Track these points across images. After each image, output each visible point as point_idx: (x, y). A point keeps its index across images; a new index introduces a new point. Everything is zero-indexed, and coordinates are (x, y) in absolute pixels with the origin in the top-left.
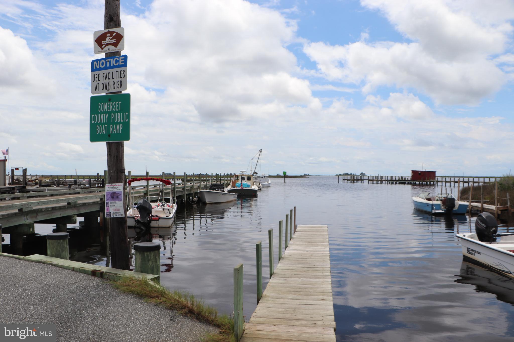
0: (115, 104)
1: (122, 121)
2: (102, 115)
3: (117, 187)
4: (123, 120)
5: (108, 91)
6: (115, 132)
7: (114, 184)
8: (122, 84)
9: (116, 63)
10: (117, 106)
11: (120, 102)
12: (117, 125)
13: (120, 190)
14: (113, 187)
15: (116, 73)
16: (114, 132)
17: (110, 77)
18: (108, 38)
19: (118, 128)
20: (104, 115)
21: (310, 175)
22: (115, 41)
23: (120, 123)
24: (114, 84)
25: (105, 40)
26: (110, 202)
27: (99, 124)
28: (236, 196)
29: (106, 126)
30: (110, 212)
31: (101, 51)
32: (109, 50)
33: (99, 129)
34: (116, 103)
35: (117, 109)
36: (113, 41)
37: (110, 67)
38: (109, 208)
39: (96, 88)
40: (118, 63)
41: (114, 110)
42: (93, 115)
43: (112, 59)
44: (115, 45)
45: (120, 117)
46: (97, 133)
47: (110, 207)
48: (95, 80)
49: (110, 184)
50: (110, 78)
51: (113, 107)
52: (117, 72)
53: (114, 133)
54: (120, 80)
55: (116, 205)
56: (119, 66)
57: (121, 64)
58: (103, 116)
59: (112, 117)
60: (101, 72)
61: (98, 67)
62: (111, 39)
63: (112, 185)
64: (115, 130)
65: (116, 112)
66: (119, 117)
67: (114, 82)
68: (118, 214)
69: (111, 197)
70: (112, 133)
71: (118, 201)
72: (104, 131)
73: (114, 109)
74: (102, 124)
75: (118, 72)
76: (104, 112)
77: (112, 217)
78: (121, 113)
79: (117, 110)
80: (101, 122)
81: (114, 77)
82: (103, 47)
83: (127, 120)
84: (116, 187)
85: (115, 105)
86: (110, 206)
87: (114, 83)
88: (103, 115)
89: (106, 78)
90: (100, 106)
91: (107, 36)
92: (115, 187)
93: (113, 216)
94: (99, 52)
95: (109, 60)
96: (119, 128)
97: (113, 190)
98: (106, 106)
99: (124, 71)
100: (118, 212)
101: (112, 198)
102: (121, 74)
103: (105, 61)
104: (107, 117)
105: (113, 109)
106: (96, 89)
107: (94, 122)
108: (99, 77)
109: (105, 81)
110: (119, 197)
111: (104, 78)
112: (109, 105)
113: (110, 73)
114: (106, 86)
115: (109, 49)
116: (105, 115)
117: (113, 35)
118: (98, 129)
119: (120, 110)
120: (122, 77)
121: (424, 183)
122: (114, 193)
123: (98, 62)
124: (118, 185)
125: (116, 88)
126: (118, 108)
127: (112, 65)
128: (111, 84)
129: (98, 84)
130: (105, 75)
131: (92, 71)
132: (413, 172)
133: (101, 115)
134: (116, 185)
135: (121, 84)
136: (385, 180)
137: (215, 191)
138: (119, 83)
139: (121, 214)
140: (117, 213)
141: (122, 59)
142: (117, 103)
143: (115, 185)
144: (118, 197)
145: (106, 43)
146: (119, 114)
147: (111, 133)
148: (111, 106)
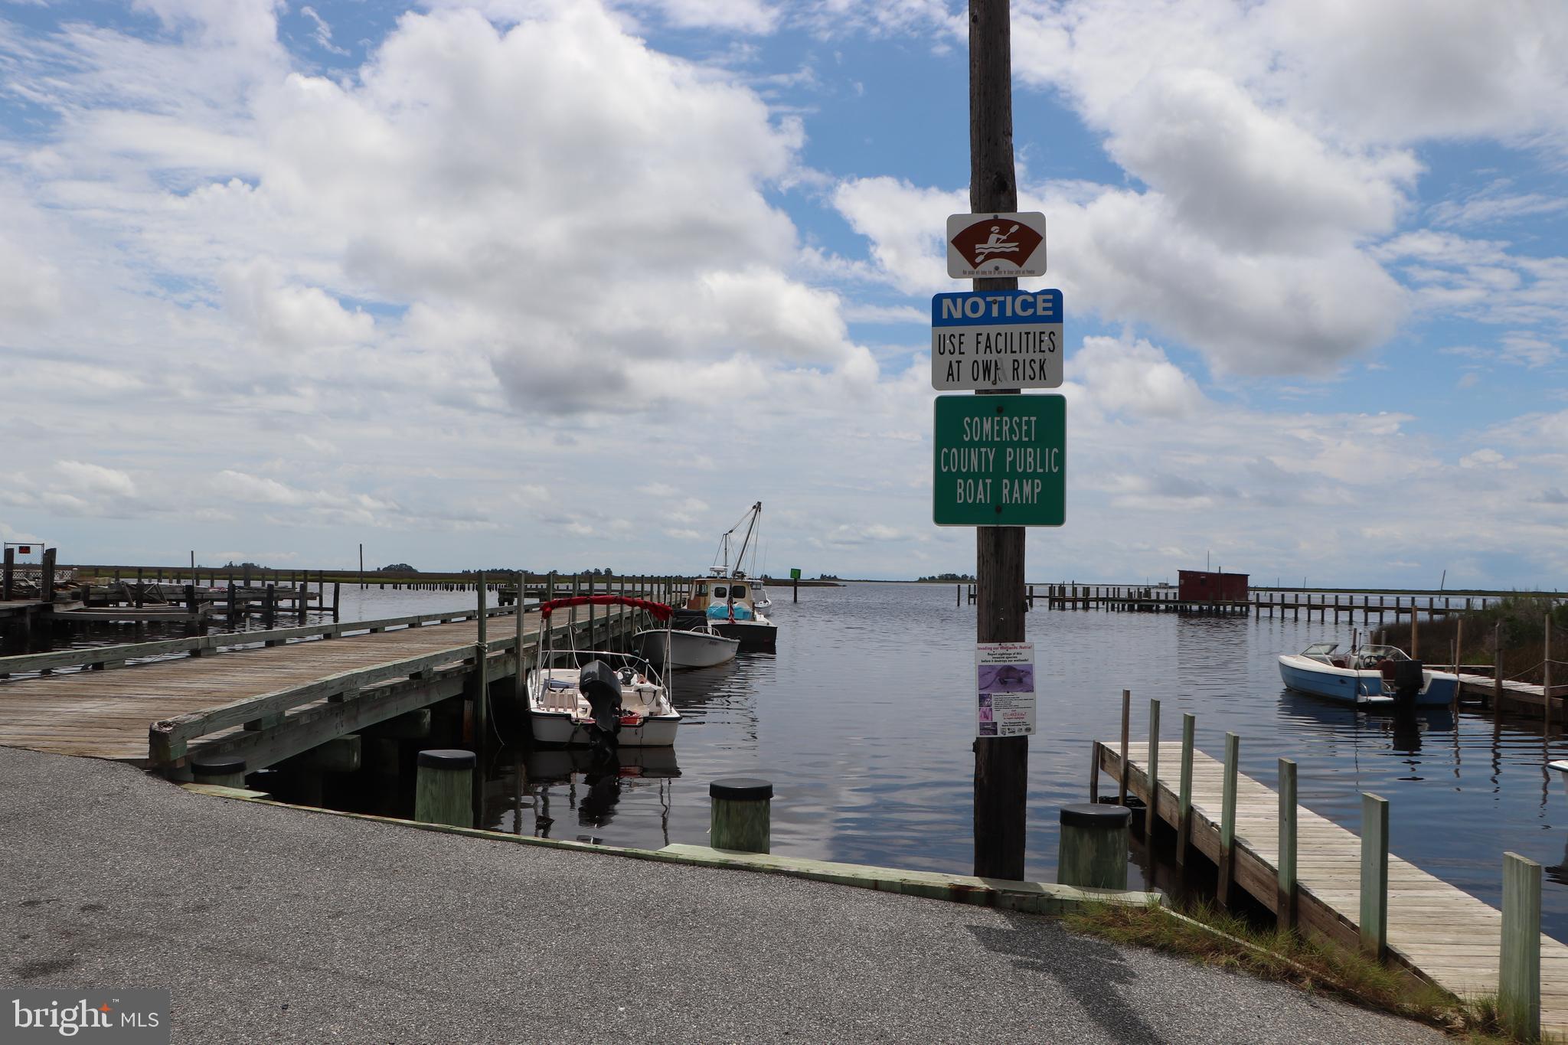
0: (1018, 421)
1: (1040, 470)
2: (977, 449)
3: (1018, 654)
4: (1042, 466)
5: (995, 383)
6: (1019, 499)
7: (1009, 645)
8: (1047, 370)
9: (1024, 309)
10: (1025, 428)
11: (1033, 419)
12: (1025, 481)
13: (1025, 660)
14: (1004, 651)
15: (1024, 337)
16: (1014, 499)
17: (1001, 345)
18: (993, 238)
19: (1027, 489)
20: (983, 450)
21: (839, 578)
22: (1016, 246)
23: (1034, 475)
24: (1016, 367)
25: (986, 242)
26: (993, 694)
27: (966, 476)
28: (736, 647)
29: (989, 481)
30: (996, 723)
31: (969, 273)
32: (997, 272)
33: (965, 490)
34: (1021, 420)
35: (1025, 437)
36: (1012, 247)
37: (1002, 319)
38: (991, 710)
39: (947, 374)
40: (1033, 310)
41: (1015, 439)
42: (945, 450)
43: (1009, 299)
44: (1020, 258)
45: (1035, 459)
46: (959, 502)
47: (993, 707)
48: (947, 351)
49: (996, 645)
50: (1003, 351)
51: (1012, 431)
52: (1028, 334)
53: (1013, 502)
54: (1038, 356)
55: (1014, 703)
56: (1035, 319)
57: (1040, 312)
58: (980, 453)
59: (1009, 459)
60: (970, 331)
61: (957, 315)
62: (1004, 241)
63: (1002, 648)
64: (1018, 495)
65: (1021, 444)
66: (1030, 460)
67: (1014, 361)
68: (1017, 728)
69: (997, 679)
70: (1008, 502)
71: (1021, 691)
72: (981, 496)
73: (1016, 436)
74: (976, 476)
75: (1031, 337)
76: (981, 444)
77: (1000, 735)
78: (1038, 449)
79: (1025, 439)
80: (972, 471)
81: (1016, 348)
82: (978, 260)
83: (1057, 468)
84: (1014, 654)
85: (1019, 425)
86: (993, 705)
87: (1016, 363)
88: (979, 450)
89: (988, 346)
90: (970, 425)
91: (992, 232)
92: (1010, 651)
93: (1003, 732)
94: (965, 272)
95: (1001, 298)
96: (1030, 490)
97: (1005, 661)
98: (987, 426)
99: (1052, 335)
100: (1018, 720)
101: (1002, 684)
102: (1041, 341)
103: (985, 300)
104: (991, 458)
105: (1011, 437)
106: (950, 377)
107: (949, 468)
108: (961, 343)
109: (982, 357)
110: (1024, 679)
111: (982, 347)
112: (1000, 423)
113: (1004, 335)
114: (987, 369)
115: (997, 268)
116: (986, 452)
117: (1009, 232)
118: (960, 491)
119: (1033, 439)
120: (1047, 351)
121: (1225, 608)
122: (1010, 669)
123: (959, 301)
124: (1021, 647)
125: (1024, 379)
126: (1028, 433)
127: (1009, 313)
128: (1007, 366)
129: (959, 362)
130: (983, 339)
131: (934, 325)
132: (1183, 574)
133: (972, 449)
134: (1016, 648)
135: (1042, 368)
136: (1097, 600)
137: (690, 632)
138: (1037, 367)
139: (1025, 727)
140: (1014, 724)
141: (1045, 301)
142: (1025, 419)
143: (1010, 648)
144: (1020, 681)
145: (987, 251)
146: (1029, 450)
147: (1004, 502)
148: (1006, 428)
